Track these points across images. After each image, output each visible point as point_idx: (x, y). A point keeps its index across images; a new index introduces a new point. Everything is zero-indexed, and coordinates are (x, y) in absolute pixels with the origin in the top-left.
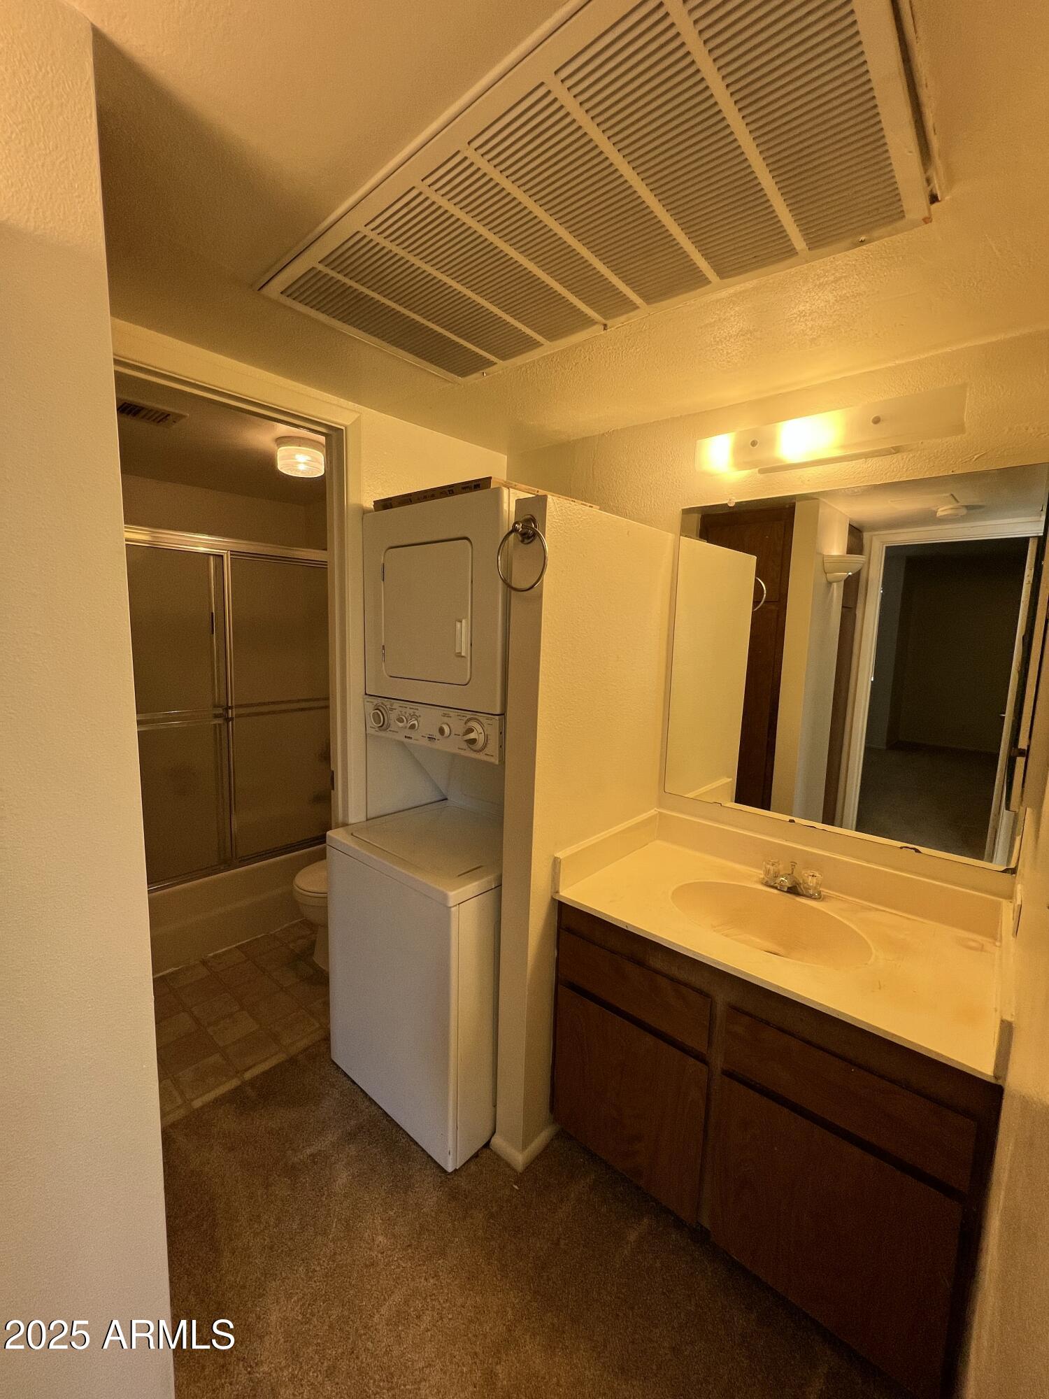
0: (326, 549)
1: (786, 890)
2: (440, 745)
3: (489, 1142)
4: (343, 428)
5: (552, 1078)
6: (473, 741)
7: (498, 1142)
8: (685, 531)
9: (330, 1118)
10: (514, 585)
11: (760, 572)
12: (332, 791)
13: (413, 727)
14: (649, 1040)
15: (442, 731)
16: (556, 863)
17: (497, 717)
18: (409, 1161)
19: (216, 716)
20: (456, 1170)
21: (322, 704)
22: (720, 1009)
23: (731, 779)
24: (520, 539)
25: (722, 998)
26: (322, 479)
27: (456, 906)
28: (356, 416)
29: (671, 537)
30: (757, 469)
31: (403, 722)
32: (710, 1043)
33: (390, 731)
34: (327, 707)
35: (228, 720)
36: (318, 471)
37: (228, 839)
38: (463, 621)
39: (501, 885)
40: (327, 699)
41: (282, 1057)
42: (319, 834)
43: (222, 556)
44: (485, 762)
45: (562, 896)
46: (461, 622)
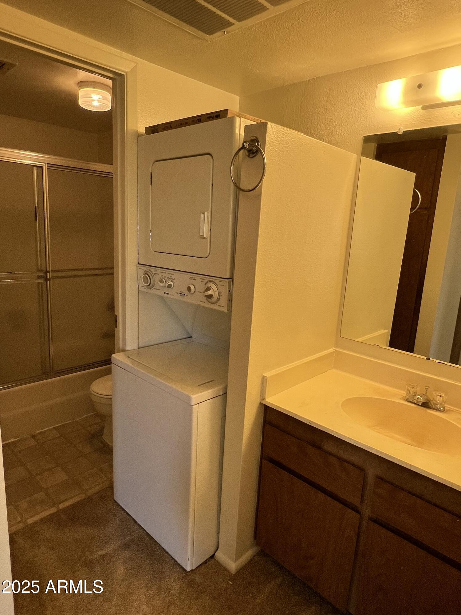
0: (112, 165)
1: (421, 404)
2: (188, 299)
3: (214, 554)
4: (125, 74)
5: (256, 517)
6: (210, 296)
7: (219, 555)
8: (364, 153)
9: (113, 535)
10: (241, 187)
11: (417, 185)
12: (116, 328)
13: (170, 286)
14: (321, 496)
15: (189, 289)
16: (264, 380)
17: (227, 280)
18: (163, 563)
19: (39, 277)
20: (192, 570)
21: (109, 271)
22: (371, 480)
23: (387, 331)
24: (247, 154)
25: (372, 472)
26: (110, 112)
27: (196, 404)
28: (133, 65)
29: (354, 157)
30: (421, 106)
31: (163, 283)
32: (362, 501)
33: (154, 289)
34: (112, 274)
35: (47, 280)
36: (108, 107)
37: (48, 359)
38: (206, 213)
39: (226, 393)
40: (112, 268)
41: (83, 496)
42: (107, 359)
43: (42, 167)
44: (217, 311)
45: (267, 401)
46: (204, 213)
